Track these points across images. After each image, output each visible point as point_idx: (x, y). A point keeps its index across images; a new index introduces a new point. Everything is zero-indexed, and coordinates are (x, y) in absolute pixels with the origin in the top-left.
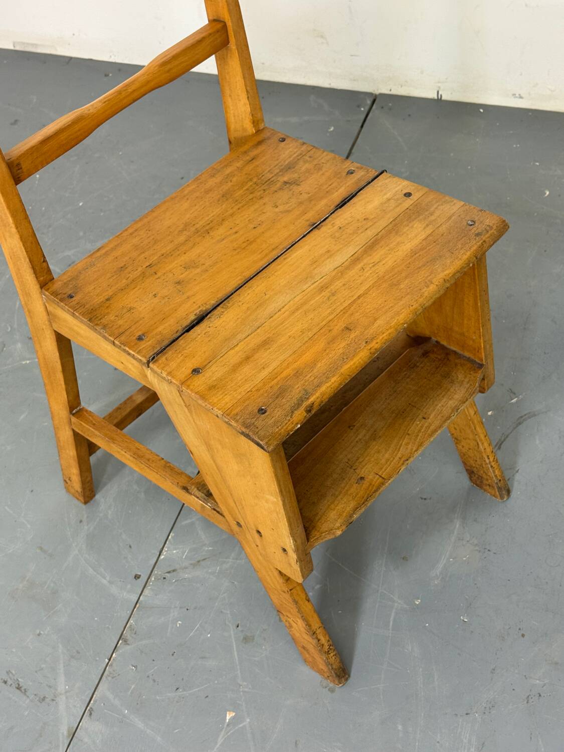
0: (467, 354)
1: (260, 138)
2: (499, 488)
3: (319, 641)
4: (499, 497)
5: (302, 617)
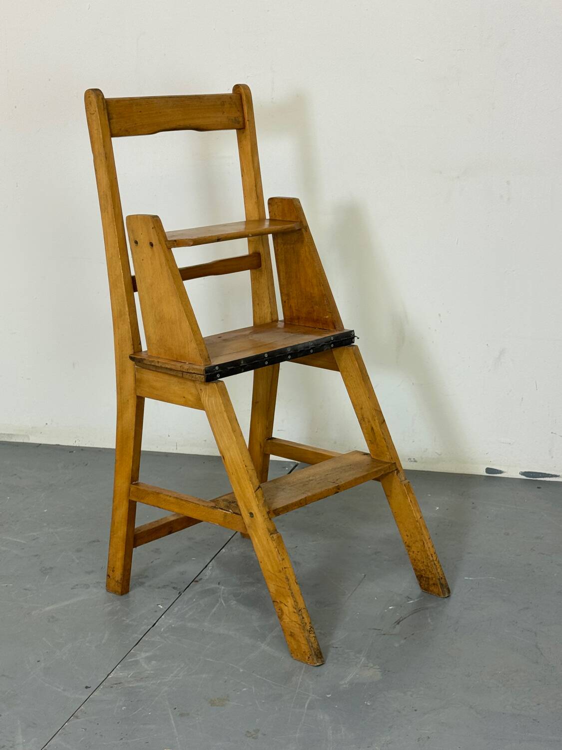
2: (441, 584)
3: (303, 618)
4: (441, 594)
5: (292, 593)
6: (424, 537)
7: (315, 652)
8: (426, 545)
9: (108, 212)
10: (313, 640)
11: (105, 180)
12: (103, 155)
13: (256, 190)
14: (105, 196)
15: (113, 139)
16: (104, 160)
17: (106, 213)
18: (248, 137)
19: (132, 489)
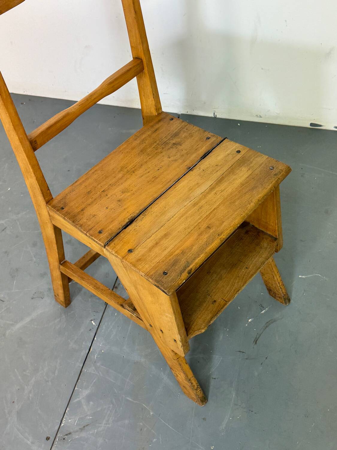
0: (269, 233)
1: (159, 118)
3: (192, 383)
4: (284, 303)
5: (184, 372)
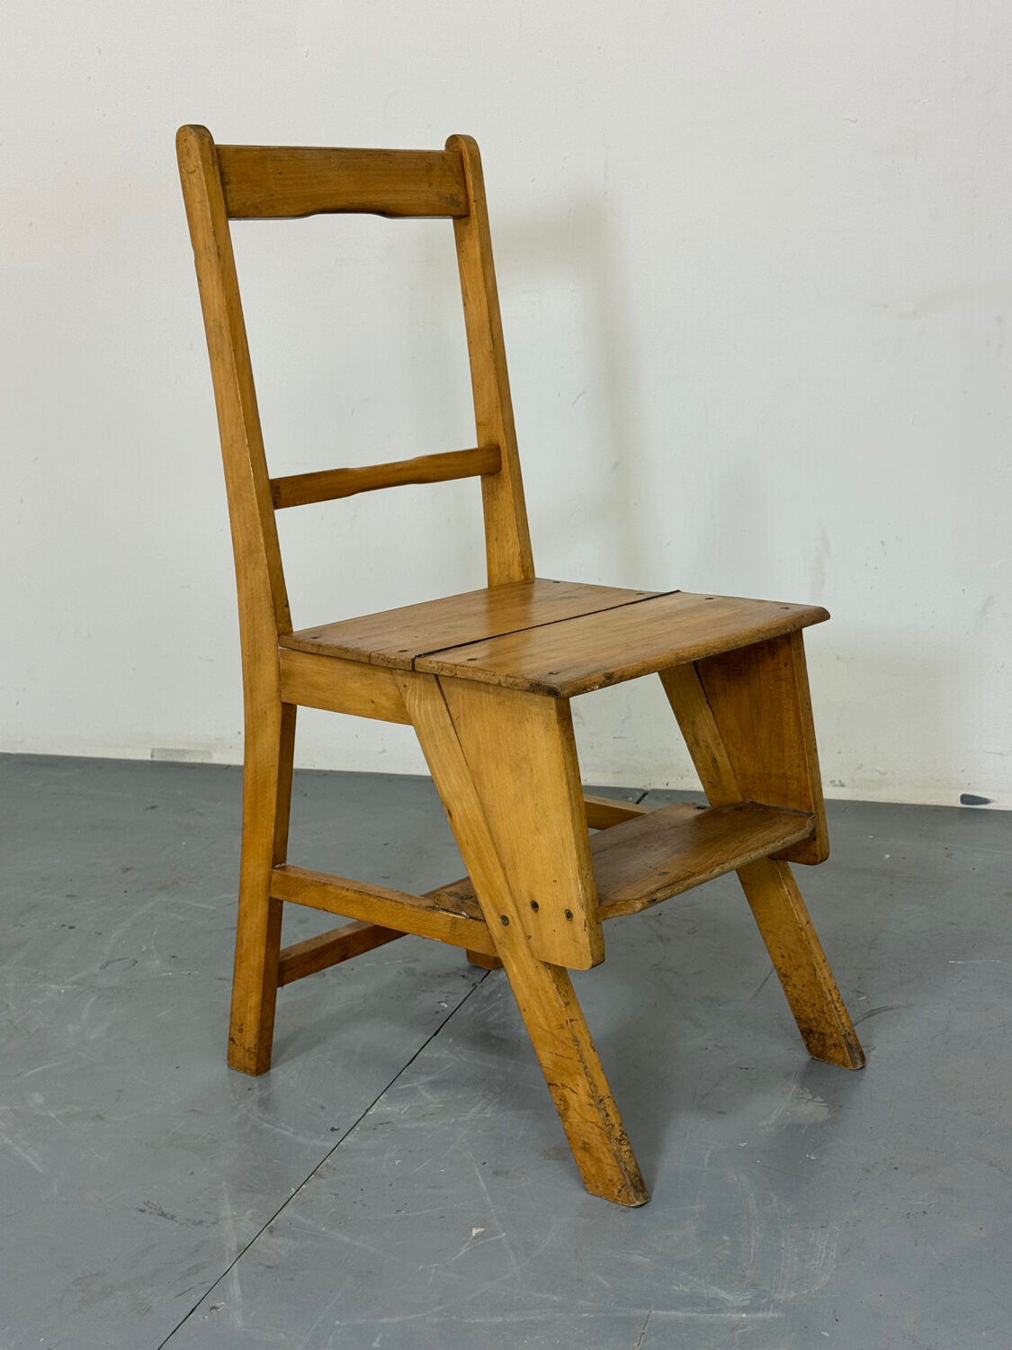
2: (849, 1046)
3: (607, 1115)
4: (850, 1063)
5: (586, 1068)
6: (815, 958)
7: (631, 1181)
8: (819, 973)
9: (223, 359)
10: (626, 1156)
11: (218, 300)
12: (214, 250)
13: (491, 329)
14: (217, 329)
15: (231, 223)
16: (214, 258)
17: (220, 360)
18: (475, 232)
19: (274, 877)
